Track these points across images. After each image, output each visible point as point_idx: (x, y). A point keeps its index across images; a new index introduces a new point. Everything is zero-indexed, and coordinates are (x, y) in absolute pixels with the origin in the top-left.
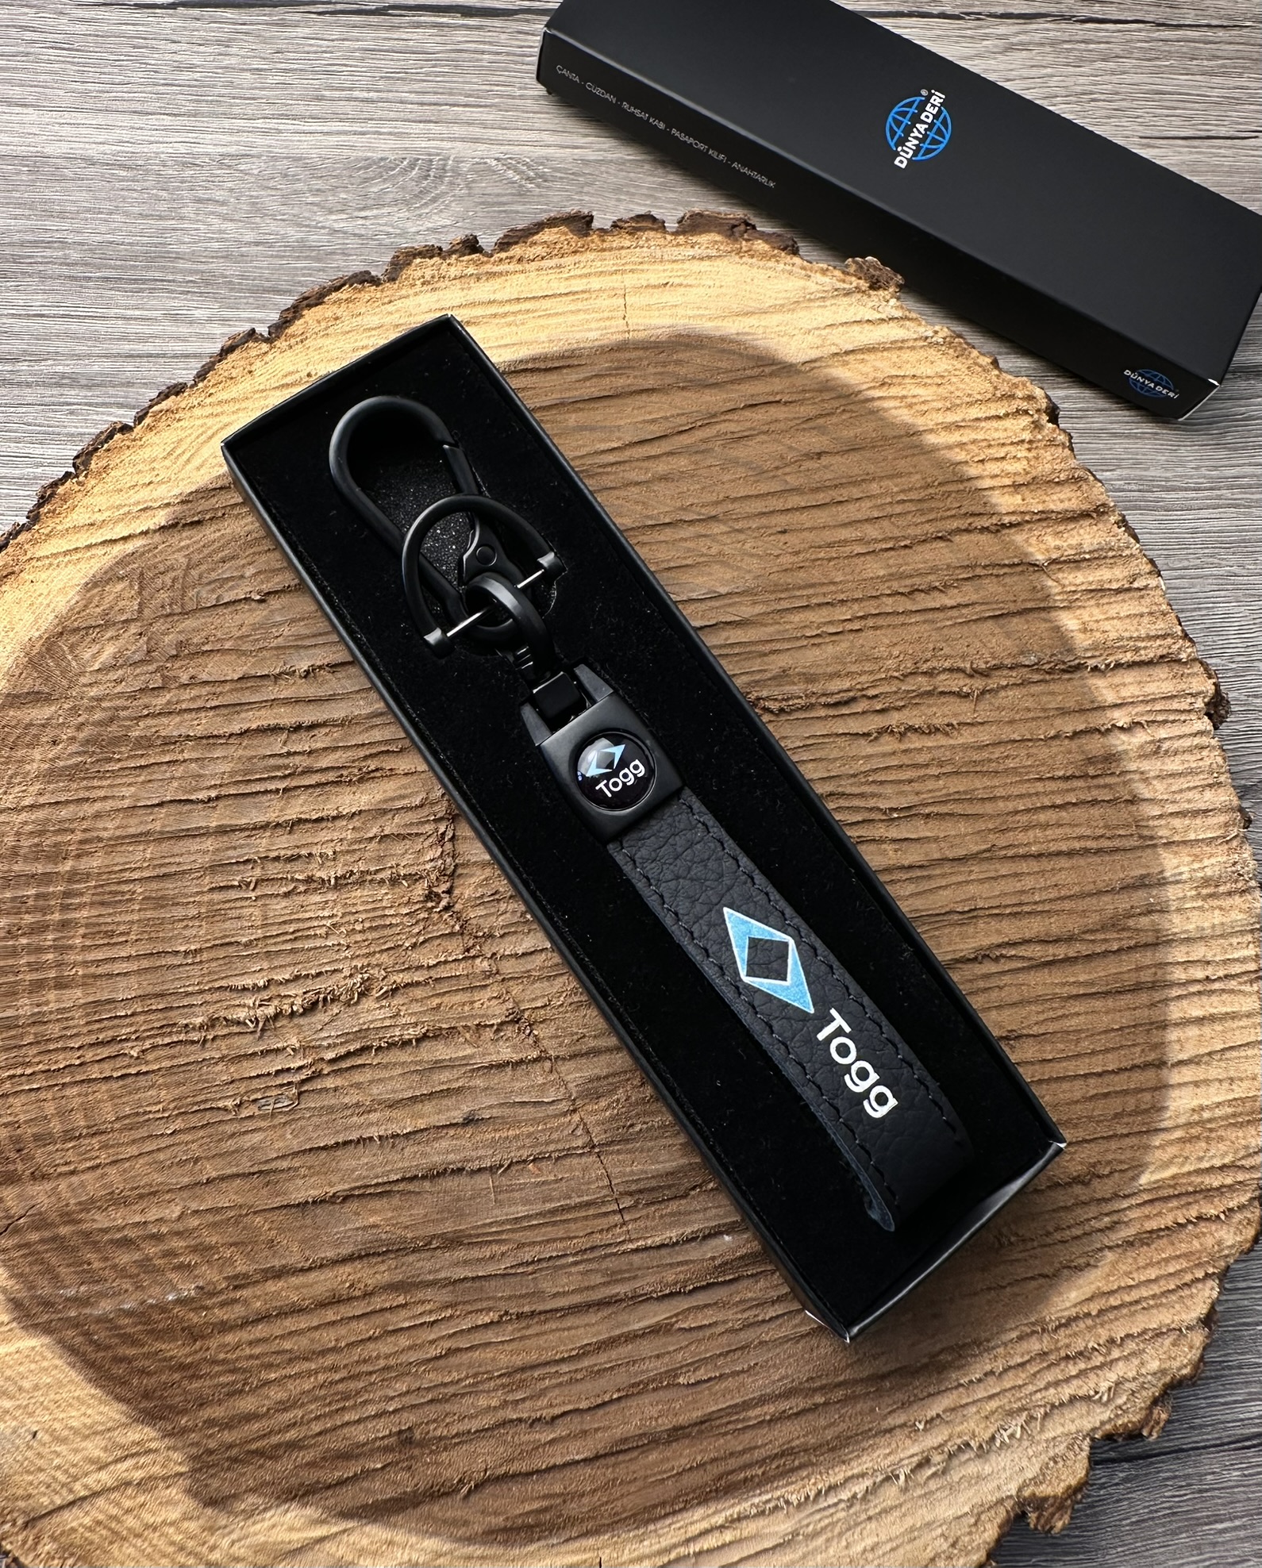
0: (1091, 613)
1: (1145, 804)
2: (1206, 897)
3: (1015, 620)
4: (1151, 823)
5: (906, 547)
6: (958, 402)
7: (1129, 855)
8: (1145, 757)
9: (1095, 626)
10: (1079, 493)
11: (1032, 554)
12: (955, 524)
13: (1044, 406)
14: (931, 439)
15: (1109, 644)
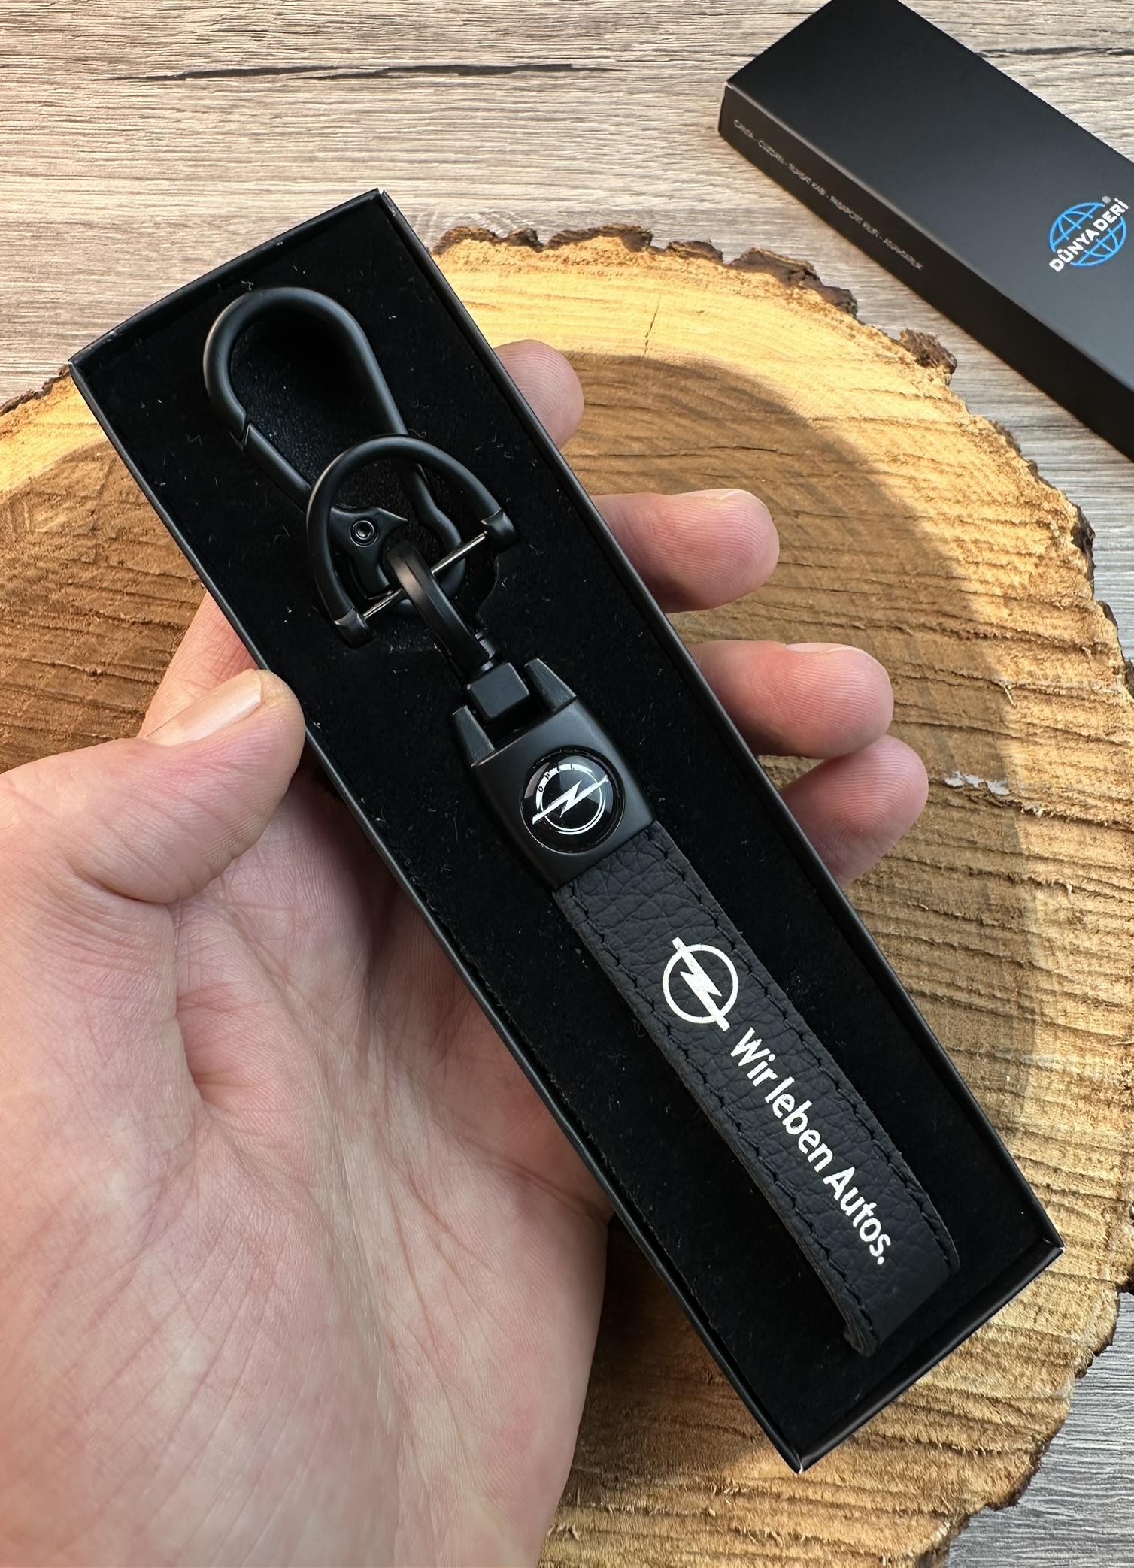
0: (1047, 752)
1: (1038, 972)
2: (1075, 1098)
3: (955, 736)
4: (1039, 995)
5: (858, 628)
6: (974, 497)
7: (1000, 1021)
8: (1057, 923)
9: (1047, 767)
10: (1079, 624)
11: (997, 672)
12: (922, 620)
13: (1071, 525)
14: (928, 527)
15: (1053, 790)
